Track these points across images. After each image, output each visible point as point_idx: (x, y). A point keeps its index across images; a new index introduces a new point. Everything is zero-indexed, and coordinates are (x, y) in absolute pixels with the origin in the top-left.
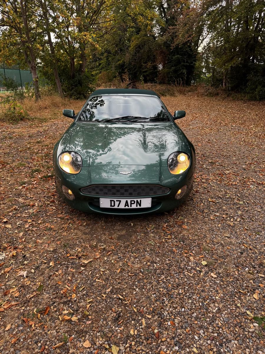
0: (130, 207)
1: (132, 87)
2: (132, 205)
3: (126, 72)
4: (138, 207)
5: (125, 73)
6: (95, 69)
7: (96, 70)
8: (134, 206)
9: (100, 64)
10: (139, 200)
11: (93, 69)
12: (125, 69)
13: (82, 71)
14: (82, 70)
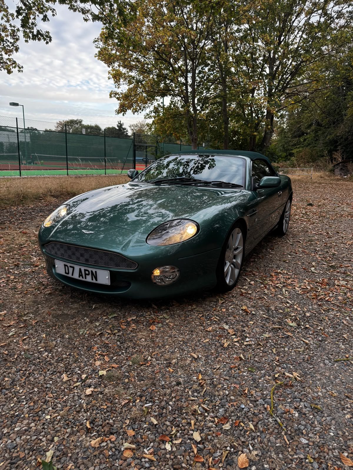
0: (84, 279)
1: (341, 169)
2: (87, 276)
3: (338, 150)
4: (94, 281)
5: (336, 151)
6: (298, 146)
7: (299, 148)
8: (89, 279)
9: (305, 140)
10: (94, 270)
11: (296, 145)
12: (338, 145)
13: (265, 146)
14: (265, 144)
